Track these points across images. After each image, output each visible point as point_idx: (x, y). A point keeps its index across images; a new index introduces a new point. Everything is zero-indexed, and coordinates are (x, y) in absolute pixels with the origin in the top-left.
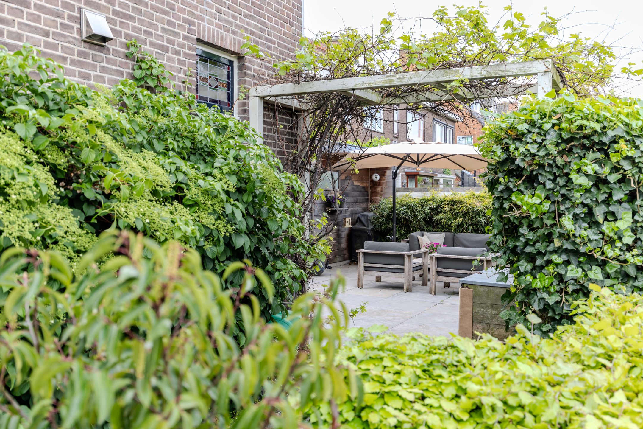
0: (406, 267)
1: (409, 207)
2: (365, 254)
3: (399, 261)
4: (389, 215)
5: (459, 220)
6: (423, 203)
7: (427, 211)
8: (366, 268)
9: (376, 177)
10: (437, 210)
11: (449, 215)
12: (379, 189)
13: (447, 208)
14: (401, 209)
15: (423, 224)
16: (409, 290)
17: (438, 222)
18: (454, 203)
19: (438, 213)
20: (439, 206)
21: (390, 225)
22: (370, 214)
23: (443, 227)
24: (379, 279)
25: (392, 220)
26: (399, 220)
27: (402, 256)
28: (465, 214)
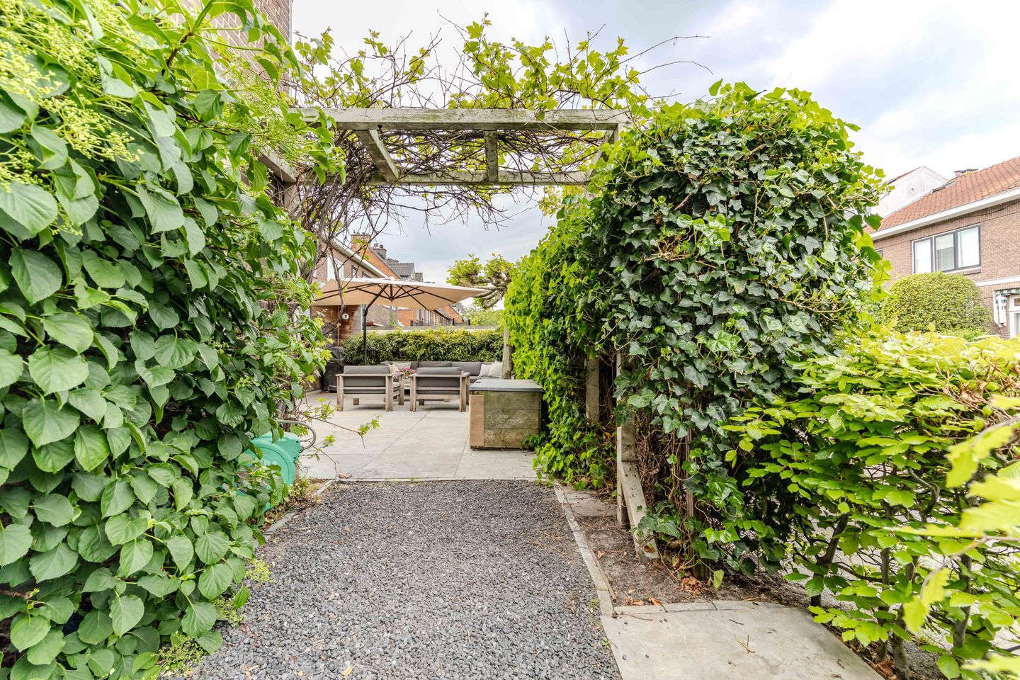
0: (387, 388)
1: (378, 341)
2: (345, 378)
3: (380, 383)
4: (359, 348)
5: (422, 351)
6: (390, 338)
7: (394, 344)
8: (346, 392)
9: (346, 316)
10: (402, 343)
11: (414, 347)
12: (348, 327)
13: (411, 341)
14: (370, 343)
15: (391, 354)
16: (390, 409)
17: (404, 354)
18: (417, 337)
19: (403, 346)
20: (405, 340)
21: (361, 356)
22: (341, 348)
23: (408, 357)
24: (356, 402)
25: (363, 352)
26: (369, 352)
27: (384, 378)
28: (427, 346)
